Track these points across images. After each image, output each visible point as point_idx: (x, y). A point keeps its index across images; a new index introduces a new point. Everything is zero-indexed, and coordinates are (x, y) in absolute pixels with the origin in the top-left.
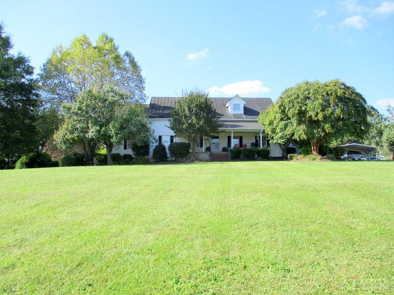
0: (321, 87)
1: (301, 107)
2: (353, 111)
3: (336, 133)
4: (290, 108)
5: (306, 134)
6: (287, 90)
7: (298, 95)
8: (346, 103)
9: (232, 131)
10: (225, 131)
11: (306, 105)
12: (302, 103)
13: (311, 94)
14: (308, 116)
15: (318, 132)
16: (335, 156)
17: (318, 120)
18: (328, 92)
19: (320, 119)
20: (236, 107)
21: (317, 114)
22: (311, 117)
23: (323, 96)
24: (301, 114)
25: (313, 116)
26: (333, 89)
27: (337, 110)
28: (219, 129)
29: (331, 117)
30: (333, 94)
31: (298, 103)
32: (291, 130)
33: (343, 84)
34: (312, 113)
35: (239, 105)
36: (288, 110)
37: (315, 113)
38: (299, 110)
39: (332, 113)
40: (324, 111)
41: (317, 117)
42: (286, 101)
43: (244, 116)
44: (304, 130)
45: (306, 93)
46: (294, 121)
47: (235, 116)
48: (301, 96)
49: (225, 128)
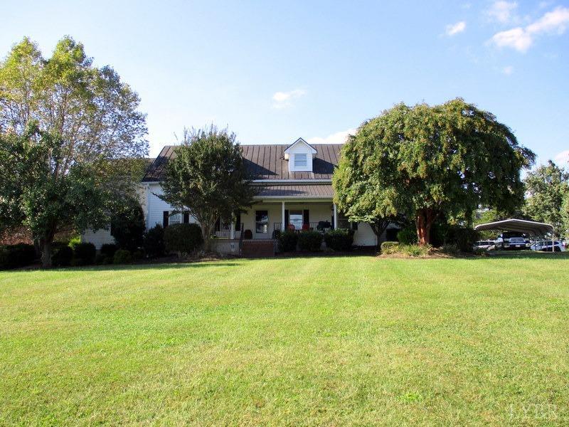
0: (425, 113)
1: (387, 153)
2: (486, 159)
3: (453, 201)
4: (365, 157)
5: (396, 205)
6: (367, 123)
7: (383, 131)
8: (474, 143)
9: (283, 202)
10: (262, 201)
11: (397, 149)
12: (389, 146)
13: (407, 127)
14: (399, 169)
15: (420, 201)
16: (458, 247)
17: (418, 176)
18: (437, 122)
19: (421, 175)
20: (300, 159)
21: (416, 165)
22: (404, 171)
23: (428, 130)
24: (387, 166)
25: (409, 170)
26: (450, 116)
27: (454, 157)
28: (255, 197)
29: (442, 170)
30: (448, 126)
31: (382, 145)
32: (371, 197)
33: (470, 108)
34: (406, 165)
35: (305, 155)
36: (363, 160)
37: (412, 164)
38: (382, 159)
39: (445, 164)
40: (430, 160)
41: (416, 172)
42: (360, 142)
43: (312, 174)
44: (392, 198)
45: (398, 125)
46: (374, 180)
47: (295, 174)
48: (388, 133)
49: (263, 197)
